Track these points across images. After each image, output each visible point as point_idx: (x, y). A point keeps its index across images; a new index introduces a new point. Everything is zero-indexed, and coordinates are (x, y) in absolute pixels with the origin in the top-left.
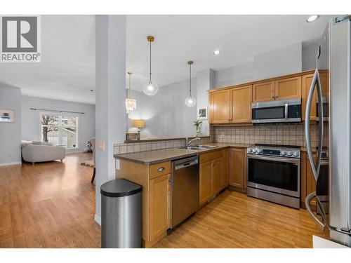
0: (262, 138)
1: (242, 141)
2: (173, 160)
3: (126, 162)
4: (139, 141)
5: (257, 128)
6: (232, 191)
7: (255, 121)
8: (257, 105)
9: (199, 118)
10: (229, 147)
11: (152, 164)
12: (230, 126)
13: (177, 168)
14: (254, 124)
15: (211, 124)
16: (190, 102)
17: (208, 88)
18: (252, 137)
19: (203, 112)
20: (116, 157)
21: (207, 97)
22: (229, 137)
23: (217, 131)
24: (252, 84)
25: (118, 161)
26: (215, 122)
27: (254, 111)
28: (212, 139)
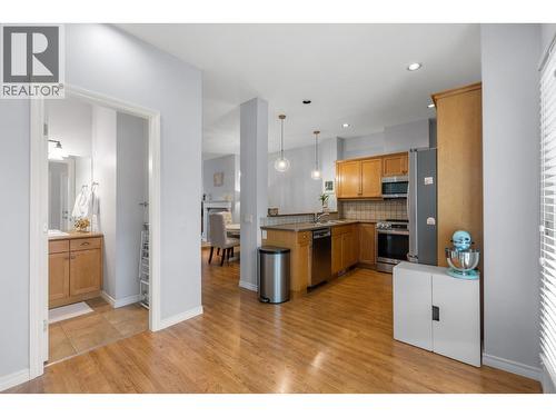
0: (393, 213)
1: (373, 217)
2: (313, 230)
3: (271, 232)
4: (277, 216)
5: (388, 203)
6: (362, 268)
7: (385, 196)
8: (388, 179)
9: (325, 191)
10: (359, 223)
11: (300, 231)
12: (359, 201)
13: (315, 237)
14: (385, 199)
15: (339, 199)
16: (316, 174)
17: (335, 158)
18: (383, 212)
19: (329, 185)
20: (262, 228)
21: (334, 169)
22: (359, 212)
23: (345, 206)
24: (382, 157)
25: (265, 232)
26: (343, 196)
27: (384, 186)
28: (340, 214)
